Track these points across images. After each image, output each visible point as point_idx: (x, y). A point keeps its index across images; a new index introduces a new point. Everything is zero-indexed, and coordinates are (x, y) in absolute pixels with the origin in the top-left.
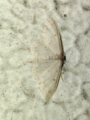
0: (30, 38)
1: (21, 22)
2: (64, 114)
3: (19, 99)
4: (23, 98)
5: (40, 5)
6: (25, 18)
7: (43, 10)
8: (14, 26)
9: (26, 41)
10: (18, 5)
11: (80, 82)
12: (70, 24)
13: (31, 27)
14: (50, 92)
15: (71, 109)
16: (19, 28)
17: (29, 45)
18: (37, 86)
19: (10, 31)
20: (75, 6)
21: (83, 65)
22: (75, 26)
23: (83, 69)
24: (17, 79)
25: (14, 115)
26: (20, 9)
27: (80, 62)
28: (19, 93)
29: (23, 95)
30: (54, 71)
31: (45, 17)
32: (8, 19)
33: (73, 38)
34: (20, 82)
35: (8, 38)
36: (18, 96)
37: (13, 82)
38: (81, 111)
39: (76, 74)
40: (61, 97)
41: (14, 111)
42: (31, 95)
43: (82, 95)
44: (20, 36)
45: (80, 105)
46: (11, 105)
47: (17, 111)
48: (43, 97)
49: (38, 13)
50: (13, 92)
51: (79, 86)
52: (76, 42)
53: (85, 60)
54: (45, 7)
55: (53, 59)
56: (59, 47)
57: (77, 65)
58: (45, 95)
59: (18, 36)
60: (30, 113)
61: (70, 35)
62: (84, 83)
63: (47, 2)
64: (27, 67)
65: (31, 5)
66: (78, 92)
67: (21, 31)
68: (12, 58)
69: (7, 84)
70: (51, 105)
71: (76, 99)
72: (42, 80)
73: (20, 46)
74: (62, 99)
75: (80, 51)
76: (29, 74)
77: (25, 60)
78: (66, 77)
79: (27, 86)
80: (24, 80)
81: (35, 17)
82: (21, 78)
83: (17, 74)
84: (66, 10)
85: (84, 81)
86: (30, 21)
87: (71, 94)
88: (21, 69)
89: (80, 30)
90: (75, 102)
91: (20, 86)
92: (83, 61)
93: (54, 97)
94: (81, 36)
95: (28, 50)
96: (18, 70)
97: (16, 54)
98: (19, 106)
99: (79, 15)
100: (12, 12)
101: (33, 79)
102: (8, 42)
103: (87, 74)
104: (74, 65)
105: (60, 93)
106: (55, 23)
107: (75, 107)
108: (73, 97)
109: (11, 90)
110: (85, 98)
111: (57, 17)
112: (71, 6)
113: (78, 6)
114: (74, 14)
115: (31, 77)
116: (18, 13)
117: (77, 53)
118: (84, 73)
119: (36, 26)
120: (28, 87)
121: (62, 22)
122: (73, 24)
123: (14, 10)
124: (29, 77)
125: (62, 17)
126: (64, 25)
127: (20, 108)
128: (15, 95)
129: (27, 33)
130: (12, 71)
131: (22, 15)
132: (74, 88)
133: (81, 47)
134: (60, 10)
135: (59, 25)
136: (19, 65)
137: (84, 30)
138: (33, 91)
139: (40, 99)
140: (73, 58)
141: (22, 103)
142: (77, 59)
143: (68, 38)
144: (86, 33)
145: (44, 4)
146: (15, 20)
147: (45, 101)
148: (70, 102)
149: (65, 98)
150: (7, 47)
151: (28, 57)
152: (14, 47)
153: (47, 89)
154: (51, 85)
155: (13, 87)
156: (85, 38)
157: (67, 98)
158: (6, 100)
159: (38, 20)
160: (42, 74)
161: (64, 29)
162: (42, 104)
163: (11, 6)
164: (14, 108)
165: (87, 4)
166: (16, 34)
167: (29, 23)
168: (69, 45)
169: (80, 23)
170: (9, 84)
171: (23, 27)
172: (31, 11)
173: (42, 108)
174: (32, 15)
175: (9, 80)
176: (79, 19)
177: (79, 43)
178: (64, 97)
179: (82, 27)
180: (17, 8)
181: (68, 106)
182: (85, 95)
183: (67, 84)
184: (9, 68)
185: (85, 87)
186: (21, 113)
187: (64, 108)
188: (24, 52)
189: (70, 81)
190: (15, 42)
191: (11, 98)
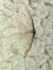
0: (15, 21)
1: (10, 12)
2: (35, 63)
3: (9, 55)
4: (12, 54)
5: (20, 2)
6: (12, 9)
7: (22, 5)
8: (6, 14)
9: (13, 22)
10: (8, 2)
11: (44, 45)
12: (38, 13)
13: (16, 14)
14: (27, 51)
15: (39, 60)
16: (8, 15)
17: (14, 24)
18: (19, 47)
19: (3, 17)
20: (40, 2)
21: (45, 36)
22: (41, 14)
23: (45, 38)
24: (8, 44)
25: (7, 64)
26: (9, 4)
27: (44, 34)
28: (9, 52)
30: (29, 39)
31: (23, 8)
32: (2, 10)
33: (40, 21)
34: (10, 45)
35: (2, 20)
36: (9, 54)
37: (5, 46)
38: (44, 61)
40: (33, 54)
41: (7, 62)
42: (16, 52)
43: (45, 52)
44: (9, 19)
45: (44, 58)
47: (8, 62)
48: (23, 54)
49: (19, 6)
50: (6, 51)
51: (43, 47)
52: (41, 23)
53: (46, 33)
54: (23, 3)
55: (28, 32)
56: (31, 26)
57: (42, 36)
58: (24, 52)
59: (8, 20)
60: (16, 63)
61: (38, 19)
62: (46, 46)
64: (13, 37)
65: (15, 2)
66: (43, 51)
67: (10, 17)
68: (5, 32)
69: (2, 47)
70: (28, 58)
71: (41, 54)
72: (22, 44)
73: (9, 25)
74: (34, 55)
75: (44, 28)
76: (15, 41)
77: (13, 33)
78: (36, 42)
80: (12, 44)
81: (18, 9)
82: (10, 43)
83: (8, 41)
85: (46, 44)
86: (15, 11)
87: (39, 52)
88: (10, 38)
89: (43, 16)
90: (41, 56)
91: (10, 47)
92: (45, 33)
93: (29, 54)
94: (44, 19)
95: (14, 28)
96: (8, 39)
97: (7, 30)
98: (9, 59)
99: (43, 8)
100: (4, 6)
101: (17, 44)
102: (3, 23)
103: (47, 41)
104: (40, 35)
105: (33, 52)
106: (29, 12)
107: (41, 59)
108: (40, 54)
109: (5, 50)
110: (47, 54)
111: (30, 9)
112: (38, 3)
113: (42, 2)
114: (40, 7)
115: (16, 43)
116: (8, 6)
117: (42, 29)
119: (18, 13)
120: (14, 48)
121: (33, 12)
122: (39, 13)
123: (5, 4)
125: (33, 9)
126: (34, 13)
127: (10, 60)
128: (7, 53)
129: (13, 18)
130: (5, 39)
131: (10, 7)
132: (40, 48)
133: (44, 26)
134: (32, 5)
136: (9, 36)
137: (46, 16)
138: (17, 50)
139: (21, 55)
140: (39, 32)
141: (11, 57)
142: (42, 32)
143: (36, 21)
144: (47, 18)
145: (23, 1)
146: (6, 10)
147: (24, 56)
148: (38, 56)
149: (35, 54)
150: (2, 26)
151: (14, 31)
152: (6, 26)
153: (25, 49)
155: (6, 48)
156: (46, 20)
157: (37, 54)
158: (2, 56)
159: (19, 10)
160: (22, 41)
161: (34, 15)
162: (22, 57)
163: (4, 2)
164: (6, 60)
165: (47, 2)
166: (7, 18)
167: (14, 12)
168: (37, 25)
170: (4, 47)
171: (11, 14)
172: (15, 5)
173: (23, 60)
174: (16, 8)
175: (3, 44)
176: (42, 10)
177: (43, 24)
178: (35, 53)
179: (44, 14)
180: (7, 4)
181: (37, 58)
182: (46, 52)
183: (36, 46)
184: (3, 37)
185: (47, 48)
186: (10, 63)
187: (35, 60)
188: (11, 29)
189: (38, 44)
190: (6, 23)
191: (5, 54)
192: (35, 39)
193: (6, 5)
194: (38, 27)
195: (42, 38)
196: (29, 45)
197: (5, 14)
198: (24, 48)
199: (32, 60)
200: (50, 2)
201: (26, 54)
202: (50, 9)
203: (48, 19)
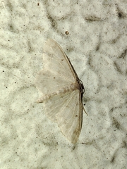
0: (30, 72)
1: (13, 54)
2: (99, 155)
3: (39, 152)
4: (44, 150)
5: (31, 26)
6: (17, 47)
7: (38, 32)
8: (5, 61)
9: (26, 76)
11: (107, 110)
12: (76, 42)
13: (28, 57)
14: (75, 132)
15: (106, 146)
16: (11, 62)
17: (32, 80)
18: (57, 129)
19: (1, 68)
20: (75, 19)
21: (104, 89)
22: (82, 43)
23: (106, 93)
24: (29, 128)
26: (7, 37)
27: (100, 86)
28: (36, 146)
29: (43, 147)
31: (42, 39)
33: (85, 59)
34: (33, 130)
35: (2, 77)
36: (36, 150)
38: (117, 144)
39: (100, 102)
40: (90, 135)
42: (52, 143)
43: (114, 125)
44: (17, 72)
45: (115, 139)
46: (30, 165)
48: (68, 141)
49: (31, 37)
50: (29, 146)
51: (108, 115)
52: (89, 63)
53: (105, 82)
54: (39, 28)
55: (68, 90)
57: (98, 91)
58: (70, 138)
59: (13, 73)
61: (80, 56)
62: (112, 110)
63: (39, 21)
64: (36, 110)
65: (20, 29)
66: (108, 123)
67: (16, 66)
68: (15, 103)
69: (17, 139)
70: (81, 148)
71: (108, 132)
73: (20, 85)
74: (92, 137)
75: (97, 72)
76: (43, 117)
77: (32, 101)
78: (89, 109)
80: (39, 127)
81: (29, 43)
82: (33, 125)
83: (27, 121)
84: (66, 26)
85: (111, 107)
86: (24, 49)
87: (100, 128)
88: (30, 114)
89: (89, 47)
90: (108, 136)
91: (36, 135)
92: (103, 84)
93: (81, 138)
94: (92, 54)
95: (32, 88)
96: (25, 116)
97: (18, 97)
98: (41, 163)
99: (84, 29)
101: (49, 122)
102: (3, 84)
103: (112, 98)
104: (95, 91)
105: (87, 131)
107: (109, 143)
108: (104, 131)
109: (25, 145)
110: (118, 128)
111: (57, 37)
112: (71, 20)
113: (79, 17)
114: (77, 28)
115: (45, 120)
116: (5, 43)
117: (94, 76)
119: (33, 53)
120: (45, 134)
121: (65, 41)
122: (78, 41)
124: (43, 121)
125: (63, 35)
126: (69, 45)
127: (44, 164)
128: (32, 148)
129: (25, 65)
130: (19, 120)
131: (11, 44)
132: (102, 119)
133: (96, 68)
134: (58, 27)
135: (62, 46)
136: (26, 109)
137: (95, 45)
138: (53, 137)
139: (65, 145)
140: (90, 83)
141: (45, 157)
142: (96, 83)
143: (78, 61)
144: (98, 49)
145: (37, 24)
146: (3, 53)
147: (72, 145)
148: (102, 138)
149: (95, 135)
150: (3, 91)
151: (35, 95)
152: (12, 88)
153: (71, 130)
154: (75, 123)
155: (26, 139)
156: (98, 55)
157: (97, 134)
158: (22, 160)
159: (34, 46)
161: (70, 50)
162: (69, 150)
165: (89, 14)
166: (10, 70)
167: (24, 52)
168: (81, 69)
169: (87, 39)
170: (20, 137)
171: (17, 59)
172: (21, 36)
173: (71, 155)
174: (25, 41)
175: (19, 132)
176: (84, 34)
177: (93, 64)
178: (93, 133)
179: (91, 43)
181: (101, 143)
182: (117, 125)
183: (92, 117)
184: (13, 117)
185: (115, 114)
187: (98, 148)
188: (27, 91)
189: (95, 112)
190: (12, 81)
191: (28, 154)
192: (86, 101)
194: (84, 74)
195: (99, 96)
196: (77, 118)
197: (3, 61)
198: (68, 127)
199: (92, 150)
200: (95, 13)
201: (75, 140)
202: (99, 28)
203: (100, 50)
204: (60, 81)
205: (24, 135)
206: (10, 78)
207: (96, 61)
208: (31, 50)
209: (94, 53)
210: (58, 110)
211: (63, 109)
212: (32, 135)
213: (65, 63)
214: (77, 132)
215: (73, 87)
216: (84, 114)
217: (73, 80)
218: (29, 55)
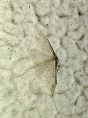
0: (25, 49)
1: (14, 38)
2: (67, 100)
3: (31, 99)
4: (34, 97)
5: (25, 21)
6: (17, 34)
7: (30, 24)
8: (9, 42)
9: (23, 52)
10: (7, 24)
11: (72, 72)
14: (53, 86)
15: (71, 95)
16: (13, 43)
17: (26, 54)
18: (42, 84)
19: (7, 47)
20: (52, 16)
21: (70, 60)
22: (57, 31)
23: (71, 62)
24: (25, 84)
25: (31, 113)
26: (10, 27)
27: (68, 58)
28: (29, 95)
29: (33, 95)
30: (52, 69)
31: (32, 29)
32: (3, 37)
33: (58, 41)
34: (27, 85)
35: (7, 53)
36: (29, 98)
38: (78, 94)
39: (68, 67)
41: (30, 110)
42: (39, 93)
43: (76, 82)
44: (17, 49)
45: (77, 90)
46: (26, 106)
47: (32, 109)
48: (49, 92)
49: (25, 27)
50: (25, 95)
51: (72, 76)
52: (61, 44)
53: (71, 55)
54: (30, 21)
55: (49, 60)
57: (66, 61)
59: (15, 50)
60: (42, 107)
61: (55, 39)
62: (75, 72)
63: (30, 17)
64: (29, 73)
65: (18, 22)
66: (73, 80)
67: (16, 45)
68: (16, 69)
70: (56, 96)
71: (72, 86)
72: (45, 79)
73: (19, 57)
74: (63, 89)
75: (66, 49)
76: (33, 77)
77: (26, 67)
78: (61, 72)
79: (34, 87)
80: (31, 84)
81: (24, 31)
82: (27, 82)
84: (46, 21)
85: (75, 71)
86: (21, 35)
87: (68, 84)
88: (25, 75)
89: (61, 34)
90: (73, 89)
91: (29, 88)
93: (57, 90)
94: (63, 38)
95: (26, 59)
97: (18, 64)
98: (32, 105)
99: (58, 22)
100: (4, 31)
101: (37, 80)
102: (9, 57)
103: (75, 65)
104: (64, 61)
105: (60, 85)
107: (73, 93)
108: (70, 85)
109: (23, 94)
110: (79, 84)
112: (49, 17)
113: (55, 15)
114: (53, 22)
115: (35, 79)
116: (9, 31)
117: (64, 52)
118: (73, 65)
119: (27, 38)
121: (46, 30)
122: (54, 30)
124: (33, 80)
125: (45, 26)
126: (48, 32)
127: (34, 106)
128: (26, 97)
129: (22, 45)
130: (19, 79)
131: (13, 32)
132: (69, 78)
133: (65, 46)
134: (42, 21)
135: (44, 33)
136: (23, 72)
137: (64, 33)
138: (39, 89)
139: (47, 94)
140: (62, 56)
141: (34, 102)
142: (65, 56)
143: (54, 42)
144: (66, 35)
145: (29, 19)
146: (8, 37)
147: (51, 94)
148: (69, 90)
150: (8, 61)
151: (28, 64)
152: (14, 59)
154: (53, 81)
155: (23, 91)
156: (66, 38)
157: (66, 87)
158: (21, 103)
159: (27, 33)
161: (49, 35)
162: (49, 97)
163: (2, 26)
164: (29, 107)
165: (60, 13)
166: (12, 48)
167: (21, 37)
168: (56, 47)
169: (60, 28)
170: (19, 90)
171: (17, 41)
172: (19, 27)
173: (51, 100)
174: (22, 30)
175: (18, 86)
176: (58, 26)
177: (63, 44)
178: (63, 87)
179: (62, 31)
180: (7, 27)
181: (68, 93)
182: (78, 81)
183: (63, 77)
184: (15, 77)
185: (77, 75)
186: (35, 110)
187: (66, 95)
188: (23, 61)
189: (65, 74)
190: (14, 55)
191: (24, 100)
192: (59, 67)
193: (6, 29)
194: (58, 50)
195: (67, 64)
196: (54, 78)
198: (48, 83)
199: (63, 97)
200: (64, 12)
202: (67, 22)
203: (68, 35)
204: (43, 55)
205: (22, 88)
206: (13, 53)
207: (65, 42)
208: (25, 35)
209: (64, 37)
210: (42, 72)
211: (45, 72)
212: (27, 88)
213: (47, 43)
214: (54, 86)
215: (52, 58)
216: (58, 75)
217: (52, 54)
218: (24, 38)
